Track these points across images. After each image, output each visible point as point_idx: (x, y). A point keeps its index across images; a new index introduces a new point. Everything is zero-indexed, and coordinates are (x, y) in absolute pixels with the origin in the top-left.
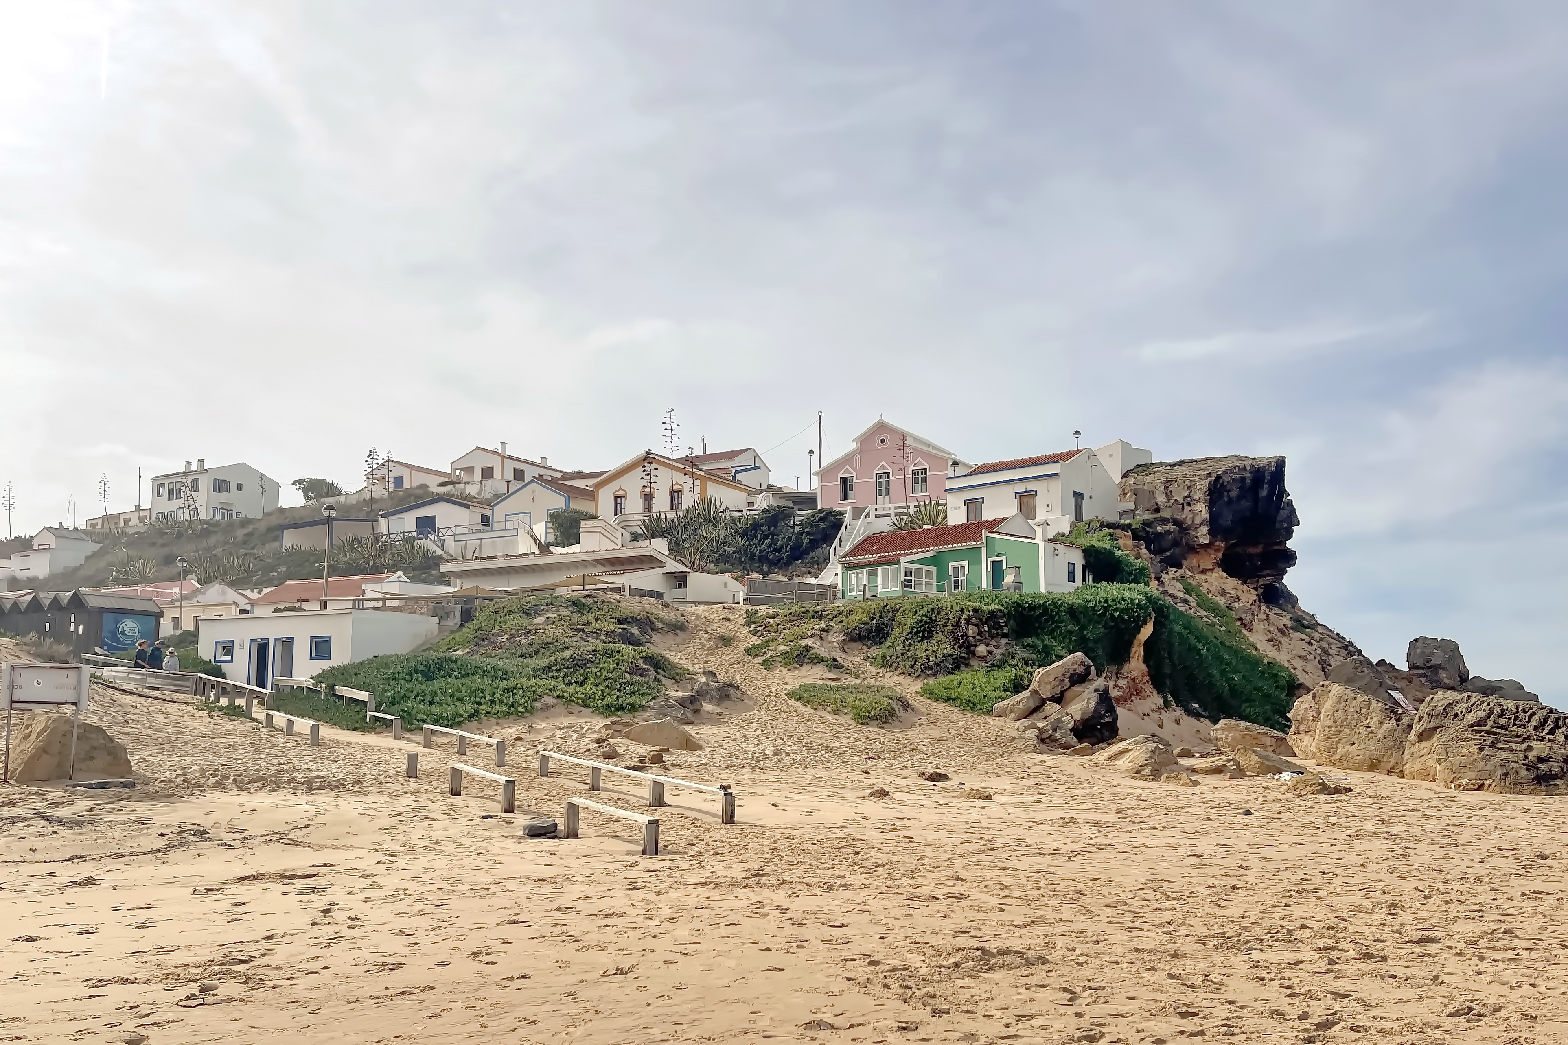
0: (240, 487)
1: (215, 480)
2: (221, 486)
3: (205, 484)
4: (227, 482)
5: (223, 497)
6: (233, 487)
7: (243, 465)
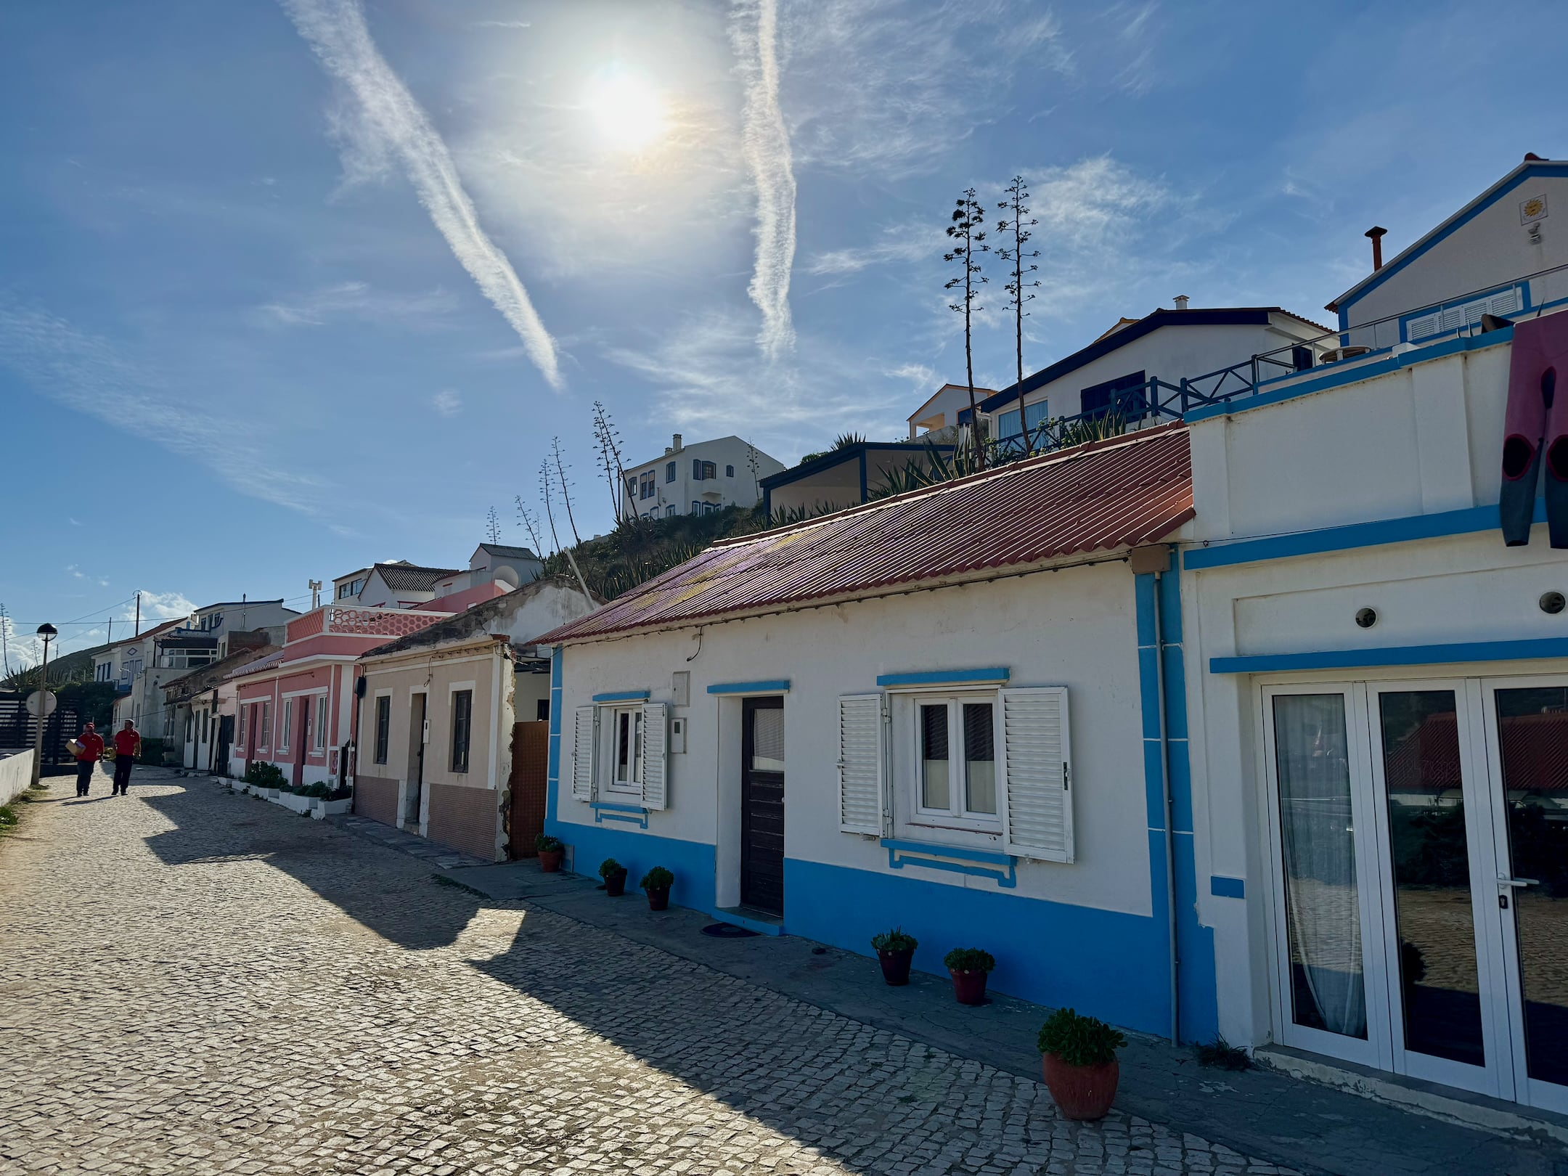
0: (730, 471)
1: (696, 462)
2: (704, 470)
3: (684, 469)
4: (712, 465)
5: (709, 484)
6: (721, 471)
7: (734, 439)
